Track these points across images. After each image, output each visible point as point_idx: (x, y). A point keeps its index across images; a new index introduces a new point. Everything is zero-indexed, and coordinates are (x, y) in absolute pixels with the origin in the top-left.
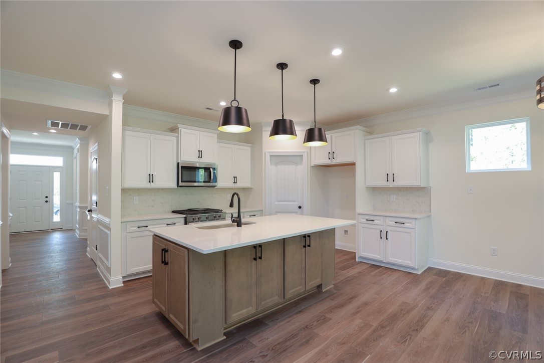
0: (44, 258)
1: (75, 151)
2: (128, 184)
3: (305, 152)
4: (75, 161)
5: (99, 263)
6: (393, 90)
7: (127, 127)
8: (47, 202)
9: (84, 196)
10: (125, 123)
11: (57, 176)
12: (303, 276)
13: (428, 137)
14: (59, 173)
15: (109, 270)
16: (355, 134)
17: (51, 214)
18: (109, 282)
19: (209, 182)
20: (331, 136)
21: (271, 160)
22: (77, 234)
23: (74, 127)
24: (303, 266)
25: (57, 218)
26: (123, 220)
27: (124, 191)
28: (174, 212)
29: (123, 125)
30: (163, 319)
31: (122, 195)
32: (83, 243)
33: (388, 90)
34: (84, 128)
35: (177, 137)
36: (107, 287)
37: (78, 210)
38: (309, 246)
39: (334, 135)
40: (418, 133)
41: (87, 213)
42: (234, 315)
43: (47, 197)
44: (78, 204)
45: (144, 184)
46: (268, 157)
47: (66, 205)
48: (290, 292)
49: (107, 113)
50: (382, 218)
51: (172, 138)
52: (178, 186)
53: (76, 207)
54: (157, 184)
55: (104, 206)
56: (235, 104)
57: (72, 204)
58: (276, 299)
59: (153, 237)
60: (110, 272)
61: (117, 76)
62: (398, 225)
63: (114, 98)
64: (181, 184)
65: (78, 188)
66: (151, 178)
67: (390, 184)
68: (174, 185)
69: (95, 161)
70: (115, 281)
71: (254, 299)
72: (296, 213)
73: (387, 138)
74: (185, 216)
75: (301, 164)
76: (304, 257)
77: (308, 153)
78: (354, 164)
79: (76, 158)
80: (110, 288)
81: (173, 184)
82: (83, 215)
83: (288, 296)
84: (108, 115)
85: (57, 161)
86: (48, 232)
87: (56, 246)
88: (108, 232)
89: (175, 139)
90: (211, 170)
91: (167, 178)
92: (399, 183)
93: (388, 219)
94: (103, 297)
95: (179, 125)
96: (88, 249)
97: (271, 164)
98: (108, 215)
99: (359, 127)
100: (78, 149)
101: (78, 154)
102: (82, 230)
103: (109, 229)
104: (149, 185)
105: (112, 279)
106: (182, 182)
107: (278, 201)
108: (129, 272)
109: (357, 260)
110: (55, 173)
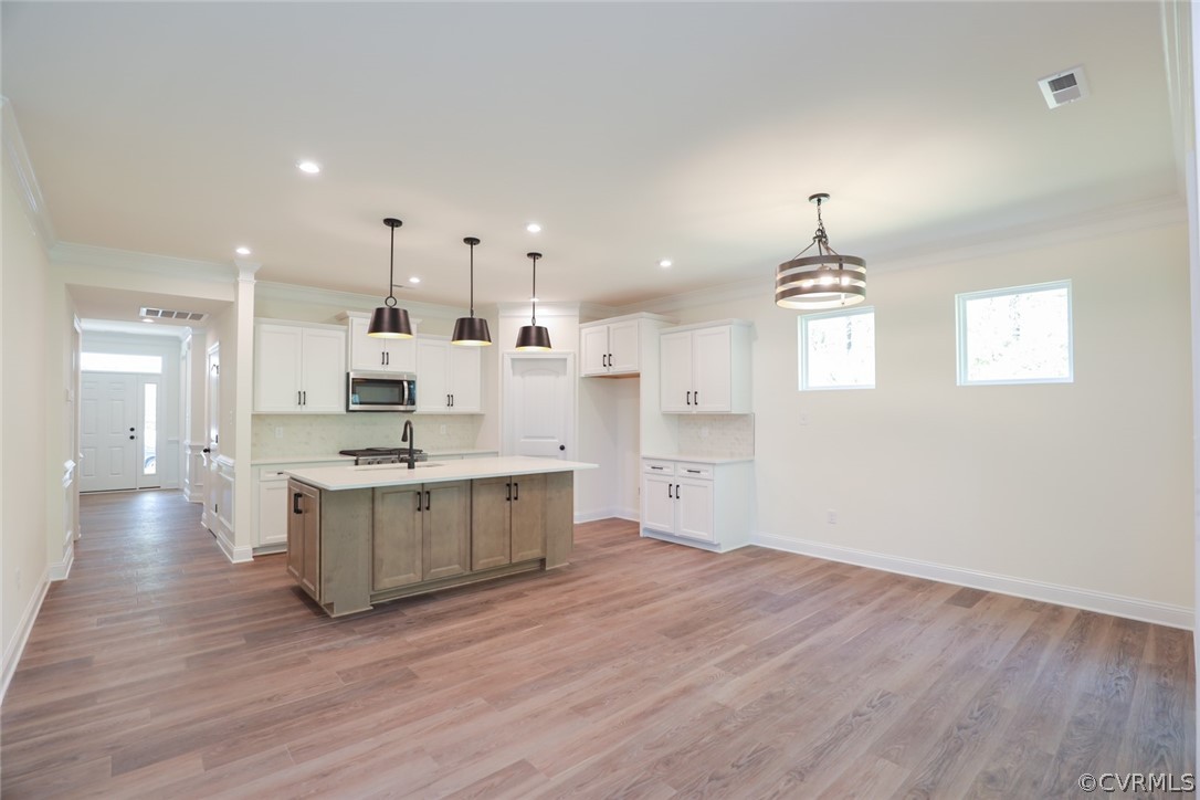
0: (132, 528)
1: (184, 346)
2: (264, 408)
3: (568, 354)
4: (183, 363)
5: (220, 534)
6: (666, 264)
7: (263, 319)
8: (132, 438)
9: (199, 428)
10: (260, 312)
11: (151, 392)
12: (507, 543)
13: (750, 332)
14: (155, 386)
15: (231, 536)
16: (643, 324)
17: (140, 462)
18: (231, 554)
19: (402, 404)
20: (608, 328)
21: (513, 367)
22: (187, 495)
23: (182, 315)
24: (507, 527)
25: (150, 469)
26: (253, 462)
27: (258, 418)
28: (343, 453)
29: (255, 316)
30: (302, 595)
31: (253, 424)
32: (197, 508)
33: (658, 263)
34: (197, 317)
35: (347, 331)
36: (228, 562)
37: (189, 452)
38: (516, 498)
39: (612, 326)
40: (728, 327)
41: (203, 453)
42: (386, 580)
43: (132, 429)
44: (188, 442)
45: (291, 407)
46: (508, 363)
47: (167, 444)
48: (481, 562)
49: (232, 299)
50: (671, 465)
51: (338, 333)
52: (348, 410)
53: (185, 447)
54: (312, 407)
55: (227, 443)
56: (391, 302)
57: (178, 442)
58: (455, 568)
59: (289, 482)
60: (233, 541)
61: (243, 251)
62: (693, 474)
63: (242, 277)
64: (352, 407)
65: (189, 414)
66: (302, 398)
67: (693, 409)
68: (342, 410)
69: (215, 369)
70: (242, 553)
71: (418, 563)
72: (556, 457)
73: (689, 333)
74: (355, 458)
75: (565, 374)
76: (508, 514)
77: (575, 355)
78: (638, 375)
79: (185, 358)
80: (234, 562)
81: (338, 407)
82: (196, 460)
83: (477, 567)
84: (232, 303)
85: (152, 364)
86: (133, 492)
87: (151, 513)
88: (231, 479)
89: (343, 335)
90: (405, 384)
91: (330, 398)
92: (705, 406)
93: (679, 465)
94: (222, 571)
95: (349, 313)
96: (204, 515)
97: (514, 374)
98: (232, 455)
99: (644, 314)
100: (189, 344)
101: (190, 353)
102: (195, 487)
103: (233, 475)
104: (299, 410)
105: (237, 549)
106: (353, 403)
107: (526, 437)
108: (263, 542)
109: (642, 535)
110: (147, 386)
